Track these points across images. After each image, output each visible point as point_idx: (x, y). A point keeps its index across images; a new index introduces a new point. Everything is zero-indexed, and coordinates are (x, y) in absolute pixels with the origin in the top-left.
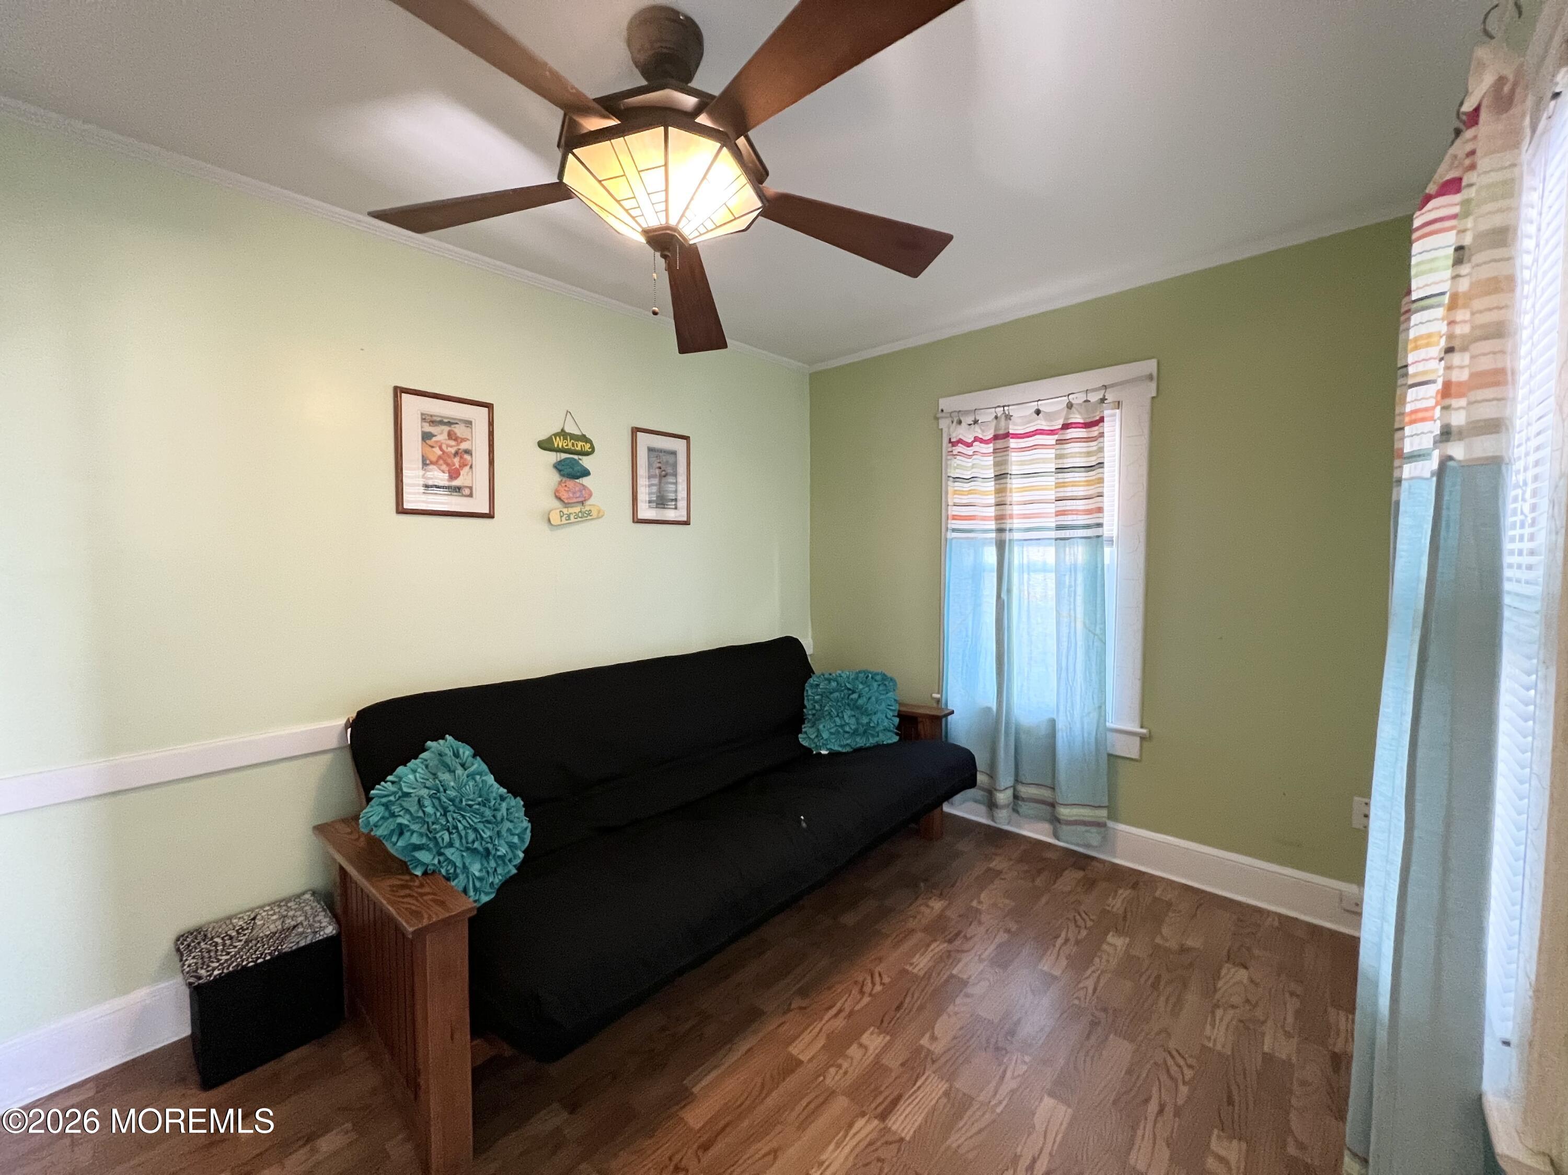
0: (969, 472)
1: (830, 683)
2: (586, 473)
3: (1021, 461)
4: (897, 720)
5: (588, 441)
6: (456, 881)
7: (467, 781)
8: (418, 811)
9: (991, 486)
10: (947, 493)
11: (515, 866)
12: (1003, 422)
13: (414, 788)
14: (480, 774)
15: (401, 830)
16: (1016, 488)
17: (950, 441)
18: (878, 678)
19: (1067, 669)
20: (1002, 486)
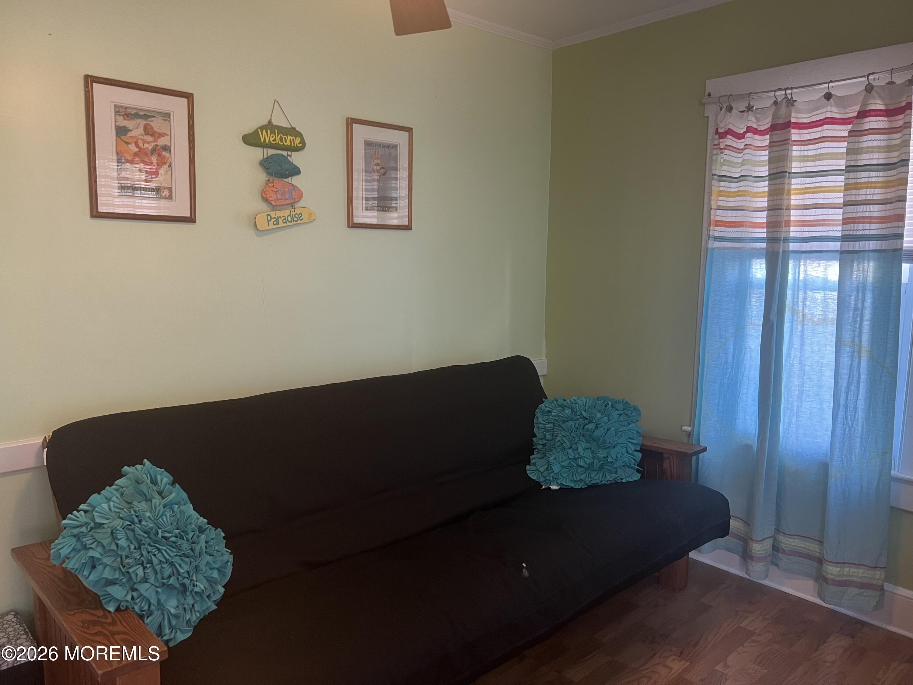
0: (739, 170)
1: (564, 410)
2: (296, 171)
3: (804, 156)
4: (639, 455)
5: (298, 134)
6: (150, 618)
7: (164, 512)
8: (111, 544)
9: (764, 187)
10: (710, 193)
11: (214, 601)
12: (783, 110)
13: (108, 519)
14: (179, 503)
15: (93, 564)
16: (794, 189)
17: (717, 132)
18: (620, 406)
19: (846, 407)
20: (777, 187)
